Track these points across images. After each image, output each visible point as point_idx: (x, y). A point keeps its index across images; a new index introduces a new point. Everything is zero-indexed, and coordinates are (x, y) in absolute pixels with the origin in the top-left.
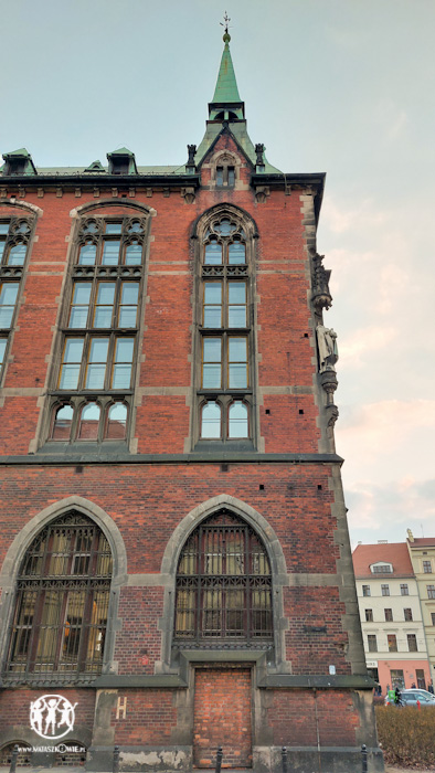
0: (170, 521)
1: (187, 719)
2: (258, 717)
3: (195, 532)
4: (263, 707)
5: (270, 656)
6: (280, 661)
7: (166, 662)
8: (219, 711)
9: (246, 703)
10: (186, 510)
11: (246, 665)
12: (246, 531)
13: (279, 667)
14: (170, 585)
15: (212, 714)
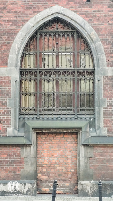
0: (13, 27)
1: (32, 164)
2: (82, 163)
3: (34, 36)
4: (86, 157)
5: (92, 125)
6: (99, 127)
7: (15, 128)
8: (54, 159)
9: (74, 154)
10: (25, 18)
11: (74, 131)
12: (75, 35)
13: (98, 132)
14: (16, 75)
15: (49, 161)
